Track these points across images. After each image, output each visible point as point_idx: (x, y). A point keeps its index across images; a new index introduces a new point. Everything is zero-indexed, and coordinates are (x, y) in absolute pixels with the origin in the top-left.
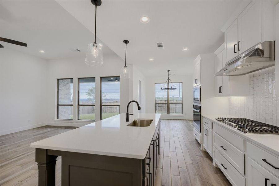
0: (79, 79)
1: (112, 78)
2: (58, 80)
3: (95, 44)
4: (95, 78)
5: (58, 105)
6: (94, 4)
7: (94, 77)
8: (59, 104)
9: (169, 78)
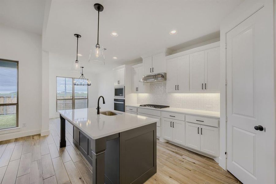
3: (97, 45)
6: (97, 10)
9: (82, 74)
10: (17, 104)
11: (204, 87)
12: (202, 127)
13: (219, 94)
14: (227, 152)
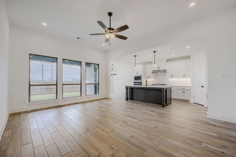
9: (112, 69)
11: (184, 76)
12: (184, 90)
13: (191, 79)
14: (194, 97)
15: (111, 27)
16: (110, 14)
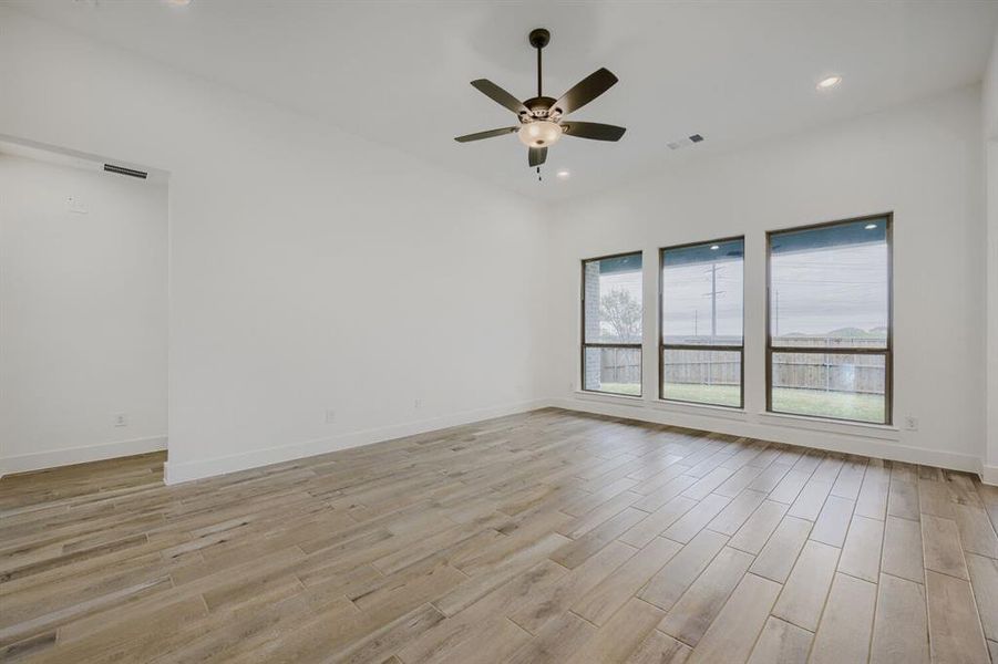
0: (662, 250)
1: (715, 247)
2: (584, 262)
4: (743, 237)
5: (584, 345)
7: (739, 234)
8: (587, 342)
10: (888, 352)
15: (543, 95)
16: (539, 38)
